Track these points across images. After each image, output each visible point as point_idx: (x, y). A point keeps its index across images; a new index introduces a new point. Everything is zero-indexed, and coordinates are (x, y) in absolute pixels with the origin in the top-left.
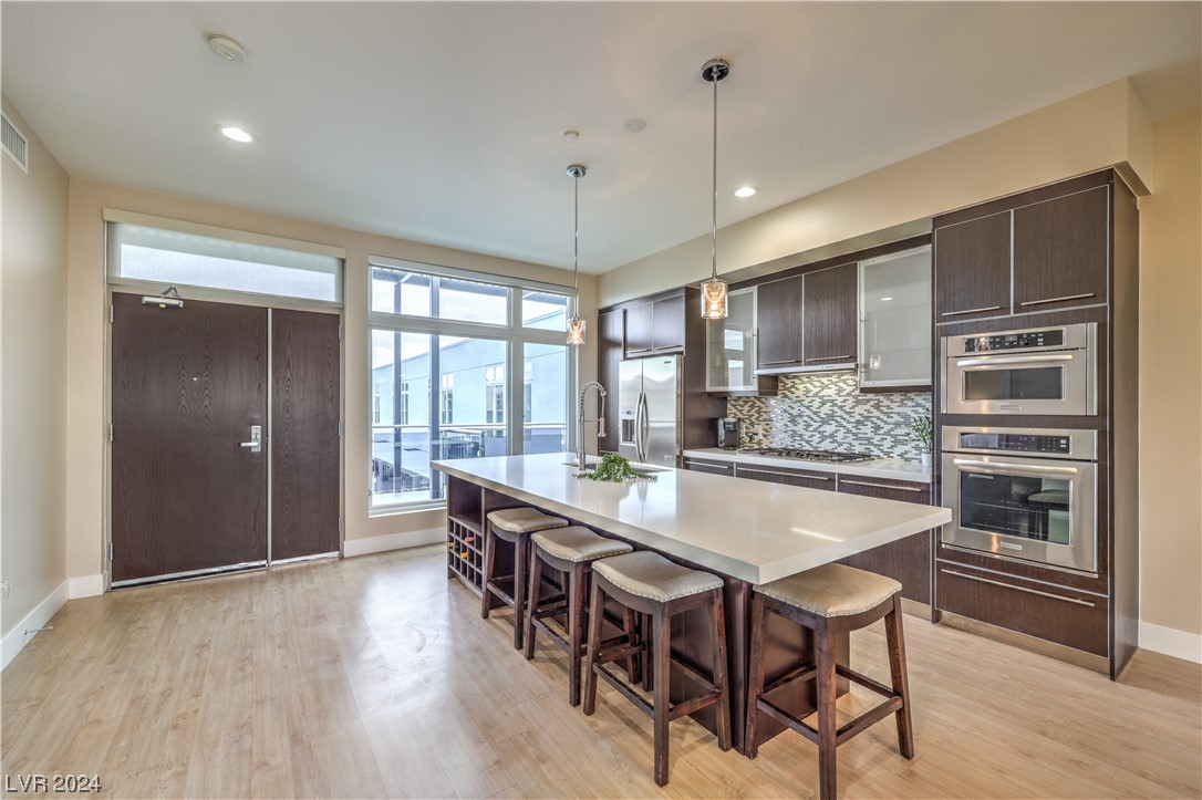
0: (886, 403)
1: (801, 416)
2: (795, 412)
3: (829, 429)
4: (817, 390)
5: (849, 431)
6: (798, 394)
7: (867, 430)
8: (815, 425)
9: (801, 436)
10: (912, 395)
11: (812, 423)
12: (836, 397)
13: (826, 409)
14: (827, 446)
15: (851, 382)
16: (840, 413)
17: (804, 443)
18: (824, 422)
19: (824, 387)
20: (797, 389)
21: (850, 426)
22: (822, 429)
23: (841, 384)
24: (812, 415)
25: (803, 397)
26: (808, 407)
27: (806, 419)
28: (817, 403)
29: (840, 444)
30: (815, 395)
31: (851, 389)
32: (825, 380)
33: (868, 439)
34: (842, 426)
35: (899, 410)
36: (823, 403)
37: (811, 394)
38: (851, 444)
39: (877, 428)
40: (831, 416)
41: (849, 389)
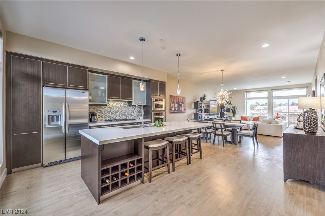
0: (130, 108)
1: (110, 111)
2: (109, 110)
3: (118, 114)
4: (115, 105)
5: (122, 114)
6: (110, 105)
7: (126, 114)
8: (115, 113)
9: (110, 116)
10: (134, 107)
11: (114, 113)
12: (120, 107)
13: (117, 109)
14: (117, 118)
15: (123, 104)
16: (120, 110)
17: (111, 118)
18: (117, 112)
19: (117, 104)
20: (109, 104)
21: (122, 113)
22: (116, 114)
23: (121, 104)
24: (114, 111)
25: (111, 106)
26: (112, 109)
27: (112, 112)
28: (115, 108)
29: (121, 117)
30: (115, 106)
31: (123, 105)
32: (117, 103)
33: (126, 116)
34: (121, 113)
35: (132, 110)
36: (116, 108)
37: (113, 106)
38: (123, 117)
39: (128, 113)
40: (118, 111)
41: (122, 105)
